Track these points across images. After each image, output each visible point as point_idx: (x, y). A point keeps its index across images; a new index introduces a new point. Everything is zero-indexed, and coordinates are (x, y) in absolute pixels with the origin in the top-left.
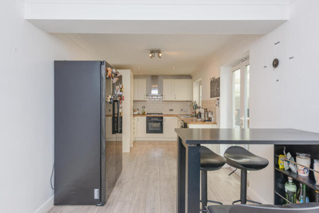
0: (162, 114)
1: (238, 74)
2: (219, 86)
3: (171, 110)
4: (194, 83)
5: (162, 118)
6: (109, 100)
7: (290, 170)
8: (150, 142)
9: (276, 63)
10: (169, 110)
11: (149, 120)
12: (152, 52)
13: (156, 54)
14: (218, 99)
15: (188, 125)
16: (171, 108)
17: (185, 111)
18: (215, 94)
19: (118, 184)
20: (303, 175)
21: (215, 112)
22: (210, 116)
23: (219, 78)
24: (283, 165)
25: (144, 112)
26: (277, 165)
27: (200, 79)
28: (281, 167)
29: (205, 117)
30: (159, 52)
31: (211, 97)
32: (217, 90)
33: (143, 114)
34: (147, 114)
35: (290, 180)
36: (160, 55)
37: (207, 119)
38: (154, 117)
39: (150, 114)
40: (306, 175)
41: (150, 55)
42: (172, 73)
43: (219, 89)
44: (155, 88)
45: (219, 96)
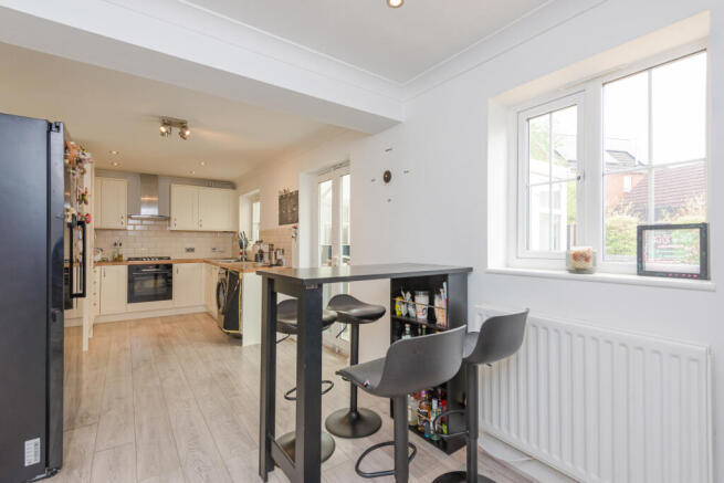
0: (169, 258)
1: (326, 187)
2: (297, 205)
3: (191, 250)
4: (241, 198)
5: (169, 267)
6: (69, 220)
7: (408, 315)
8: (139, 322)
9: (387, 177)
10: (184, 250)
11: (135, 272)
12: (167, 123)
13: (176, 130)
14: (295, 228)
15: (240, 274)
16: (189, 246)
17: (222, 252)
18: (290, 219)
19: (82, 421)
20: (422, 317)
21: (290, 250)
22: (279, 257)
23: (297, 192)
24: (401, 310)
25: (120, 256)
26: (393, 312)
27: (258, 191)
28: (398, 313)
29: (270, 258)
30: (183, 125)
31: (280, 224)
32: (293, 212)
33: (117, 260)
34: (130, 259)
35: (408, 328)
36: (187, 133)
37: (274, 262)
38: (146, 266)
39: (137, 259)
40: (425, 317)
41: (163, 129)
42: (194, 174)
43: (297, 211)
44: (150, 204)
45: (297, 221)
